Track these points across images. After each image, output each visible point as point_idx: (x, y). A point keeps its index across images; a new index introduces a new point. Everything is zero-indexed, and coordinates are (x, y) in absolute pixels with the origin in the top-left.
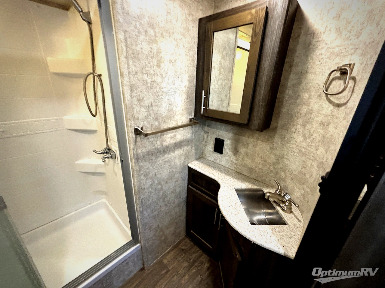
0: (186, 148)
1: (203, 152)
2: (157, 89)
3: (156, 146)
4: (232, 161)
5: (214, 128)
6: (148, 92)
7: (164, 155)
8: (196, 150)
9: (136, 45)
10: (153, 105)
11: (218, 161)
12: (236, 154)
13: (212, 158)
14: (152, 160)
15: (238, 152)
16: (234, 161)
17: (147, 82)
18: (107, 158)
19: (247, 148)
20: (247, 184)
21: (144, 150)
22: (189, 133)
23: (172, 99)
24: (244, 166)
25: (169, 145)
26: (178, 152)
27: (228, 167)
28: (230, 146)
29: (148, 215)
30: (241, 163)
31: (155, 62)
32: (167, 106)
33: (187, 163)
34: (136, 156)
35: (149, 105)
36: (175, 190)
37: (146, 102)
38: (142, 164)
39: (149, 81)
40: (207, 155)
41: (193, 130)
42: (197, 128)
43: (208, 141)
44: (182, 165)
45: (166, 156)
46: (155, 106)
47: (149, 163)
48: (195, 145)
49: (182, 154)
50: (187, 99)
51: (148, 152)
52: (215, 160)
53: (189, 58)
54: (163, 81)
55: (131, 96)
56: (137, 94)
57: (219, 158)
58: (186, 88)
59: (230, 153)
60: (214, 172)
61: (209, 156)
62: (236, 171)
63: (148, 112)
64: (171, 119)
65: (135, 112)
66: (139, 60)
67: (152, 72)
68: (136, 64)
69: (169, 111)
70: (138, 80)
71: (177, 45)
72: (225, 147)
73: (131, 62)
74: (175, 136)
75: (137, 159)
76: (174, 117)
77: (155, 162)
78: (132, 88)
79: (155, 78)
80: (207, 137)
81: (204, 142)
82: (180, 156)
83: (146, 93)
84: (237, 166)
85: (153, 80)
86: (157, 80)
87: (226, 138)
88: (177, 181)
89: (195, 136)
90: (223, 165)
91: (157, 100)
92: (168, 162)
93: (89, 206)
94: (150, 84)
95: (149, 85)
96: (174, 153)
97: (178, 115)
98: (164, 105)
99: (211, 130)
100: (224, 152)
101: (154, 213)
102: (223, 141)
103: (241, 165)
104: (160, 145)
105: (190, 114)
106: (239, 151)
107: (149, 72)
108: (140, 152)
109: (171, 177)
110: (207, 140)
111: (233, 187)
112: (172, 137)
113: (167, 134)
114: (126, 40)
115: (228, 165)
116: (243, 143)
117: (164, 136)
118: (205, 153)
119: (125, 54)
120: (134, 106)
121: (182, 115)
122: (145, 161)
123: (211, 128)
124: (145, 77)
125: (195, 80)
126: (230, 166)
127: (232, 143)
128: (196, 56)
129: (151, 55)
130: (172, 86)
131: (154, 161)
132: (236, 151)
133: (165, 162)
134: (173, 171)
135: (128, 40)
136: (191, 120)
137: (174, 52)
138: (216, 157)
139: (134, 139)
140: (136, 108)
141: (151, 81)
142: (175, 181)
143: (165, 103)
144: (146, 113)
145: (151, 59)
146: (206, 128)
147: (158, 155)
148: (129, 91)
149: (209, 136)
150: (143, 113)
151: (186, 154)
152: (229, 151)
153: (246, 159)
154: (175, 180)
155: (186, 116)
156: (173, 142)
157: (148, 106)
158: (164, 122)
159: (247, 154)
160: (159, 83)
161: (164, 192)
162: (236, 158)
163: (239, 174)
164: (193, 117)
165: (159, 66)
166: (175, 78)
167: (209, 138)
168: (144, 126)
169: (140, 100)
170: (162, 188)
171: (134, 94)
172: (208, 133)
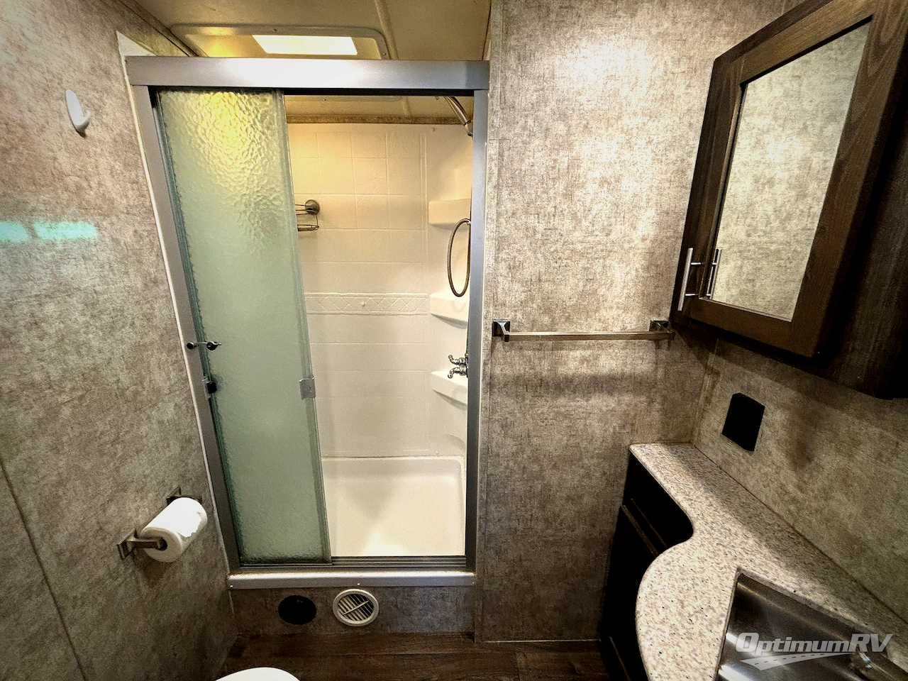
0: (627, 398)
1: (693, 429)
2: (559, 246)
3: (538, 369)
4: (782, 486)
5: (735, 362)
6: (535, 252)
7: (558, 397)
8: (664, 412)
9: (522, 160)
10: (544, 278)
11: (733, 470)
12: (803, 466)
13: (717, 455)
14: (524, 399)
15: (809, 459)
16: (791, 488)
17: (535, 231)
18: (458, 372)
19: (850, 456)
20: (807, 585)
21: (508, 371)
22: (642, 359)
23: (598, 268)
24: (827, 520)
25: (573, 376)
26: (600, 402)
27: (764, 500)
28: (782, 433)
29: (499, 520)
30: (814, 505)
31: (560, 187)
32: (581, 284)
33: (628, 443)
34: (488, 379)
35: (534, 278)
36: (580, 497)
37: (528, 272)
38: (499, 400)
39: (541, 228)
40: (705, 441)
41: (662, 356)
42: (679, 354)
43: (714, 400)
44: (610, 439)
45: (562, 401)
46: (547, 281)
47: (517, 402)
48: (665, 398)
49: (613, 410)
50: (647, 269)
51: (518, 377)
52: (726, 462)
53: (664, 168)
54: (578, 227)
55: (496, 260)
56: (509, 255)
57: (740, 463)
58: (648, 241)
59: (778, 456)
60: (699, 493)
61: (711, 445)
62: (793, 528)
63: (529, 293)
64: (588, 316)
65: (500, 290)
66: (523, 188)
67: (550, 209)
68: (516, 197)
69: (583, 295)
70: (517, 228)
71: (628, 142)
72: (764, 429)
73: (505, 193)
74: (596, 358)
75: (490, 386)
76: (597, 310)
77: (532, 407)
78: (501, 243)
79: (556, 222)
80: (713, 387)
81: (701, 400)
82: (605, 414)
83: (529, 253)
84: (799, 510)
85: (551, 226)
86: (560, 227)
87: (771, 400)
88: (588, 475)
89: (666, 373)
90: (749, 487)
91: (554, 268)
92: (566, 416)
93: (436, 458)
94: (542, 236)
95: (539, 236)
96: (587, 401)
97: (611, 308)
98: (572, 281)
99: (726, 367)
100: (758, 445)
101: (514, 524)
102: (760, 410)
103: (817, 511)
104: (548, 370)
105: (655, 308)
106: (816, 459)
107: (542, 211)
108: (497, 371)
109: (571, 457)
110: (712, 395)
111: (737, 563)
112: (584, 360)
113: (571, 350)
114: (501, 155)
115: (767, 494)
116: (836, 435)
117: (564, 352)
118: (699, 434)
119: (494, 180)
120: (500, 279)
121: (626, 309)
122: (508, 395)
123: (730, 361)
124: (532, 220)
125: (683, 222)
126: (775, 503)
127: (792, 423)
128: (693, 160)
129: (553, 174)
130: (602, 237)
131: (527, 402)
132: (801, 455)
133: (557, 413)
134: (577, 446)
135: (506, 153)
136: (654, 325)
137: (618, 160)
138: (730, 455)
139: (490, 342)
140: (503, 283)
141: (545, 229)
142: (581, 473)
143: (575, 275)
144: (523, 294)
145: (550, 182)
146: (712, 359)
147: (541, 391)
148: (493, 249)
149: (718, 386)
150: (516, 293)
151: (626, 414)
152: (778, 449)
153: (839, 495)
154: (582, 471)
155: (637, 313)
156: (585, 370)
157: (531, 280)
158: (568, 318)
159: (845, 479)
160: (564, 233)
161: (547, 487)
162: (801, 479)
163: (801, 540)
164: (664, 318)
165: (568, 195)
166: (613, 220)
167: (717, 391)
168: (514, 320)
169: (514, 267)
170: (540, 476)
171: (503, 255)
172: (718, 374)
